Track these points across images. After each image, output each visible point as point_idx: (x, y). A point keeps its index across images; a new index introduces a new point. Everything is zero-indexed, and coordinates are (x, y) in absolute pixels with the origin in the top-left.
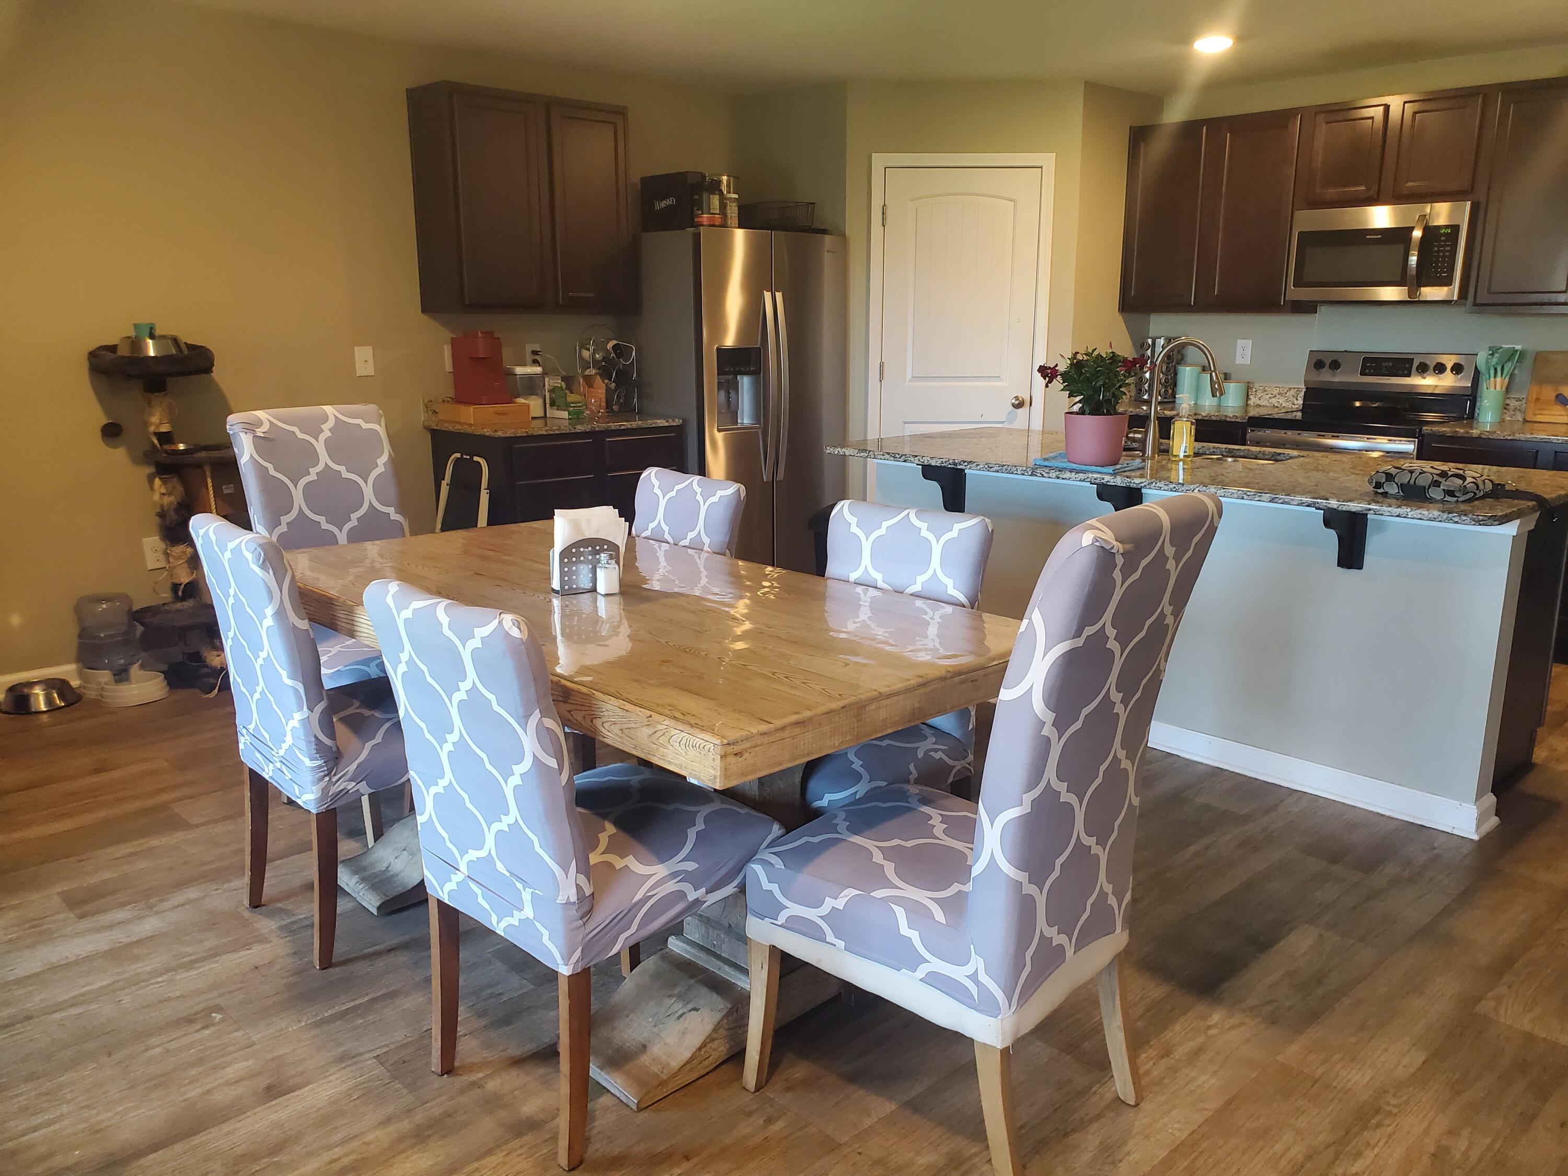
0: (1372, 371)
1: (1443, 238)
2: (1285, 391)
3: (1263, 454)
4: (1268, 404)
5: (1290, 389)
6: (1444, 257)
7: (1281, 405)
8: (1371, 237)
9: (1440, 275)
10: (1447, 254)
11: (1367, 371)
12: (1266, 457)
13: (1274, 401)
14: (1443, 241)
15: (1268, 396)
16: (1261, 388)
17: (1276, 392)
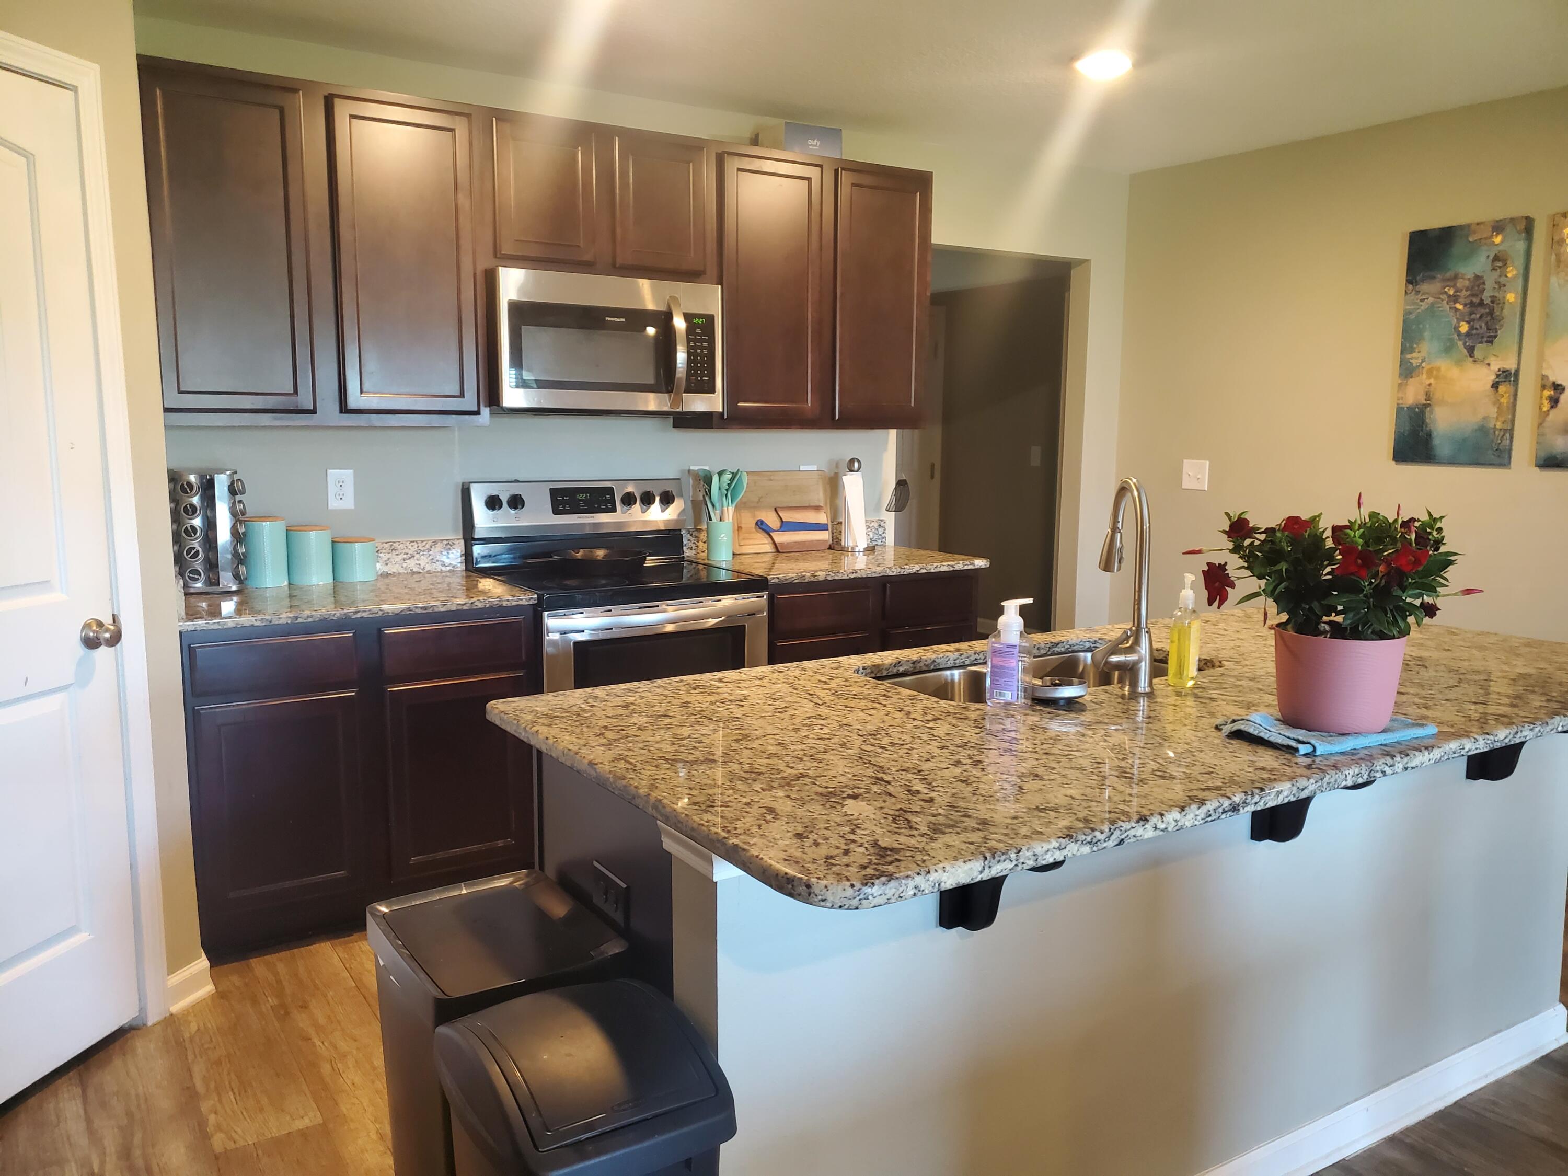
0: (567, 507)
1: (698, 331)
2: (428, 546)
3: (1038, 649)
4: (402, 571)
5: (435, 542)
6: (704, 355)
7: (424, 569)
8: (612, 319)
9: (701, 378)
10: (705, 351)
11: (561, 507)
12: (1043, 652)
13: (411, 564)
14: (698, 334)
15: (401, 557)
16: (386, 545)
17: (412, 550)
